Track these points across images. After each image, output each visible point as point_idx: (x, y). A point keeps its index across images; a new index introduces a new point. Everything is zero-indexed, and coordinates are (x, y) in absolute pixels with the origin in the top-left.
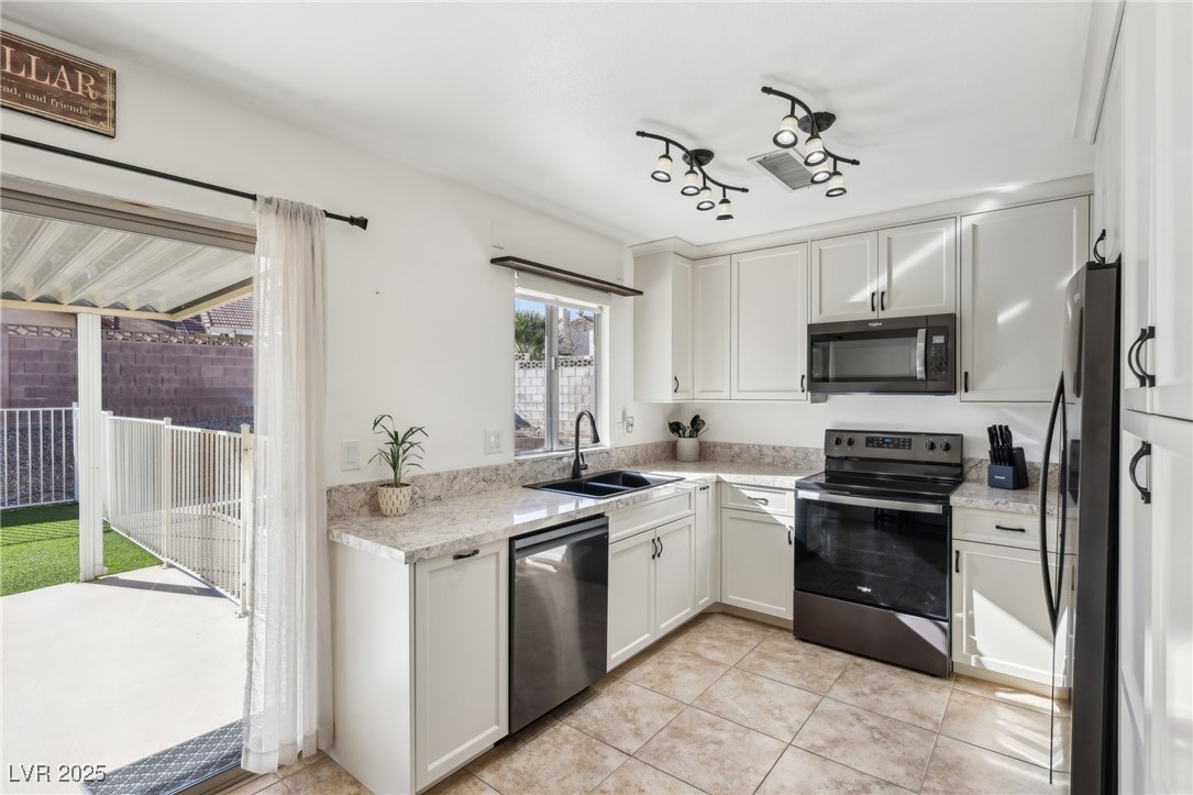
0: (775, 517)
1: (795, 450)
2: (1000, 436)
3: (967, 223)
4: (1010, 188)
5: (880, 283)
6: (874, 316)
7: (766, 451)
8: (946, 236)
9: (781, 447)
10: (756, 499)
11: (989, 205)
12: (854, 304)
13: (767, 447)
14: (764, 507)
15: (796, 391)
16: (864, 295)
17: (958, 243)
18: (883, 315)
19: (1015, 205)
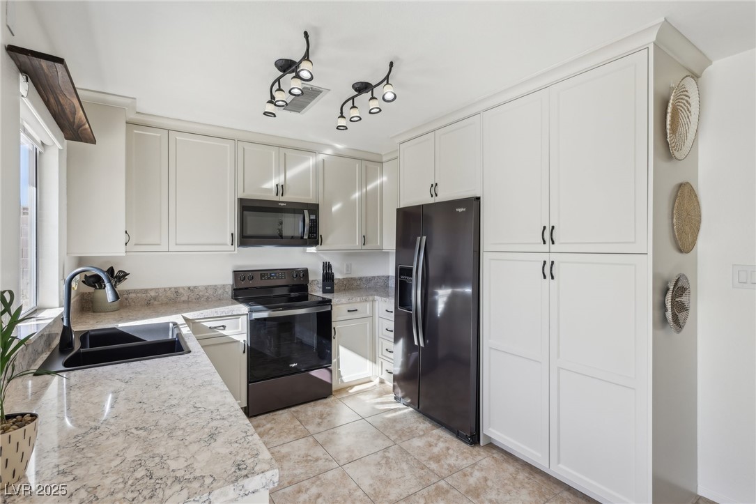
0: (232, 337)
1: (207, 288)
2: (327, 267)
3: (321, 157)
4: (339, 146)
5: (281, 180)
6: (276, 199)
7: (181, 291)
8: (311, 162)
9: (195, 287)
10: (215, 328)
11: (329, 151)
12: (266, 189)
13: (183, 288)
14: (223, 332)
15: (226, 244)
16: (271, 184)
17: (316, 166)
18: (282, 199)
19: (338, 155)
